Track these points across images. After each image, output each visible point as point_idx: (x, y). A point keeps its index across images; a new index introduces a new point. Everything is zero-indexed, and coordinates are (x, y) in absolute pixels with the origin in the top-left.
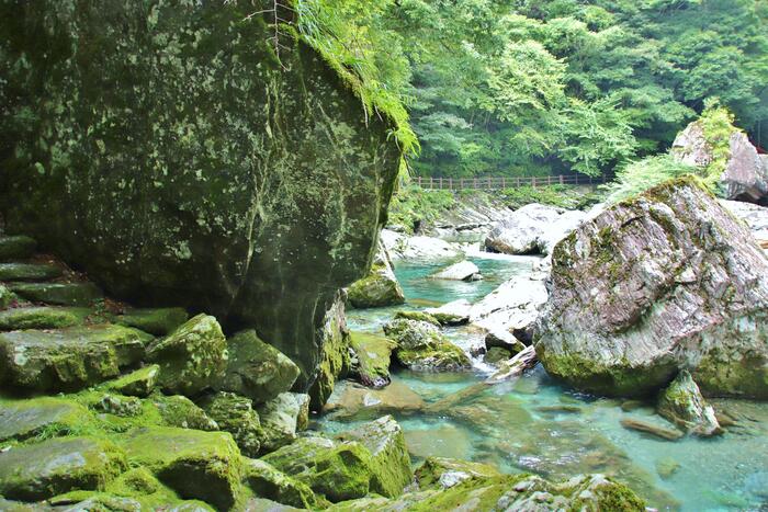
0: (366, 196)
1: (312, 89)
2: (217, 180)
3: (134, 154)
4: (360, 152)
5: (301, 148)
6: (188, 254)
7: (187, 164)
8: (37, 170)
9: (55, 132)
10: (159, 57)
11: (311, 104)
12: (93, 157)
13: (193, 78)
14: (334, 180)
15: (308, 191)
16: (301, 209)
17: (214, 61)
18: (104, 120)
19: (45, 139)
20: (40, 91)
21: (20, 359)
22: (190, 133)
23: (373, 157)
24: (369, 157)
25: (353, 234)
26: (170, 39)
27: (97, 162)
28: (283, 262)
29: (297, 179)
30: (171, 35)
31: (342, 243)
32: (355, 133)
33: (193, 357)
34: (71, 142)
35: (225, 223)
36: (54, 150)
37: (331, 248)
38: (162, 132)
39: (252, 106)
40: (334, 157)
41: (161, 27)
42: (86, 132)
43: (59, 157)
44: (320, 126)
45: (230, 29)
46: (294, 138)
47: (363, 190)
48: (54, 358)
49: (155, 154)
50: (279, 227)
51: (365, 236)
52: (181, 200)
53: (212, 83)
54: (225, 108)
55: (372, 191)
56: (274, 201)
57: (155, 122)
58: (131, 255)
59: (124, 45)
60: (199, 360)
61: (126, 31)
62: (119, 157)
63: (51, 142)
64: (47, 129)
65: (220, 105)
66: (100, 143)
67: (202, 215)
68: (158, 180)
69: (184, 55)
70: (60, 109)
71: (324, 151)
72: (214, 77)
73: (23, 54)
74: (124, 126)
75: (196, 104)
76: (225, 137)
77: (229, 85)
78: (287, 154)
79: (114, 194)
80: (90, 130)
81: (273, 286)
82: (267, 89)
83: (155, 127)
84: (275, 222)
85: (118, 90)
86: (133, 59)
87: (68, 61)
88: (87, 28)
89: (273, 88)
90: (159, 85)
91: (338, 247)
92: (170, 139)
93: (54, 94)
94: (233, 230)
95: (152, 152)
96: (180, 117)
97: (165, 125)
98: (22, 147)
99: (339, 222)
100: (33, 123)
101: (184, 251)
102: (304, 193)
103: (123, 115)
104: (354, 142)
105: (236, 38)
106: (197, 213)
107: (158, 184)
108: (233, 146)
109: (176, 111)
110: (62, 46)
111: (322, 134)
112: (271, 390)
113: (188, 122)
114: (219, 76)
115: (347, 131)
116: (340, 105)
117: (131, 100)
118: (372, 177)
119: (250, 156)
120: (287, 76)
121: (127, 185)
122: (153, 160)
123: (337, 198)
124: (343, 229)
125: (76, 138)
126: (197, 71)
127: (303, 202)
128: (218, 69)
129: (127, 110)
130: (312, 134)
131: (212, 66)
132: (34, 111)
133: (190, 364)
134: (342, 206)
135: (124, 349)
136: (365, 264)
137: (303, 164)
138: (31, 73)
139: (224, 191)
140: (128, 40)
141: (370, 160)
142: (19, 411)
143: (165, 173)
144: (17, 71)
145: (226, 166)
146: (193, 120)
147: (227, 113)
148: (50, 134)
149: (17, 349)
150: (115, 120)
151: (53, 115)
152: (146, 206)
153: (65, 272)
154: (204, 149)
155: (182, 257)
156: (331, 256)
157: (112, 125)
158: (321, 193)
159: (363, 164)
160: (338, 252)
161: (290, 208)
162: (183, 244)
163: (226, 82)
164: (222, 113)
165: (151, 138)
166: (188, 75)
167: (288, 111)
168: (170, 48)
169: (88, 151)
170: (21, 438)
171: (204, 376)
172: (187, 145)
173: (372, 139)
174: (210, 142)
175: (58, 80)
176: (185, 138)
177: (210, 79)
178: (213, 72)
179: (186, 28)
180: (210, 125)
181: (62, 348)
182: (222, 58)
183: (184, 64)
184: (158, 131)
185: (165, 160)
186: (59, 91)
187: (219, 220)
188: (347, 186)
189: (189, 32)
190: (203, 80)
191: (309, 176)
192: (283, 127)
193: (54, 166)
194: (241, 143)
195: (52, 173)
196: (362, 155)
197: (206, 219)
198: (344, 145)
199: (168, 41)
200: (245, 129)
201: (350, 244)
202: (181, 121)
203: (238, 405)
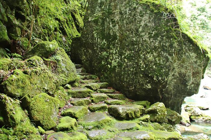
0: (198, 72)
1: (185, 44)
2: (159, 68)
3: (135, 62)
4: (198, 60)
5: (181, 60)
6: (150, 87)
7: (151, 64)
8: (108, 66)
9: (113, 58)
10: (142, 38)
11: (185, 48)
12: (124, 63)
13: (152, 43)
14: (190, 68)
15: (182, 71)
16: (179, 75)
17: (158, 39)
18: (127, 54)
19: (110, 59)
20: (109, 48)
21: (121, 111)
22: (152, 57)
23: (201, 62)
24: (200, 61)
25: (194, 82)
26: (146, 34)
27: (125, 64)
28: (173, 90)
29: (179, 68)
30: (146, 33)
31: (191, 85)
32: (197, 55)
33: (158, 113)
34: (117, 60)
35: (162, 79)
36: (113, 62)
37: (188, 86)
38: (143, 57)
39: (169, 49)
40: (190, 62)
41: (143, 31)
42: (122, 57)
43: (114, 63)
44: (187, 54)
45: (163, 31)
46: (179, 57)
47: (198, 70)
48: (128, 111)
49: (141, 62)
50: (173, 80)
51: (198, 83)
52: (149, 73)
53: (158, 44)
54: (161, 50)
55: (201, 71)
56: (172, 74)
57: (141, 54)
58: (134, 87)
59: (132, 36)
60: (160, 114)
61: (132, 32)
62: (131, 63)
63: (112, 60)
64: (111, 57)
65: (160, 50)
66: (126, 60)
67: (155, 77)
68: (142, 68)
69: (150, 38)
70: (114, 52)
71: (188, 60)
72: (159, 42)
73: (104, 40)
74: (132, 56)
75: (153, 49)
76: (161, 57)
77: (163, 45)
78: (177, 61)
79: (130, 72)
80: (123, 57)
81: (170, 96)
82: (174, 45)
83: (141, 55)
84: (172, 79)
85: (130, 47)
86: (134, 39)
87: (117, 41)
88: (121, 33)
89: (176, 45)
90: (142, 45)
91: (190, 85)
92: (145, 58)
93: (113, 49)
94: (164, 81)
95: (140, 61)
96: (149, 53)
97: (144, 55)
98: (104, 61)
99: (190, 79)
100: (107, 56)
101: (149, 86)
102: (181, 71)
103: (132, 53)
104: (196, 57)
105: (164, 33)
106: (154, 77)
107: (142, 69)
108: (164, 60)
109: (147, 51)
110: (115, 37)
111: (187, 56)
112: (175, 123)
113: (151, 54)
114: (160, 42)
115: (194, 55)
116: (193, 48)
117: (134, 49)
118: (201, 67)
119: (169, 62)
120: (178, 41)
121: (133, 70)
122: (141, 64)
123: (190, 72)
124: (191, 81)
125: (118, 59)
126: (153, 41)
127: (180, 74)
128: (159, 40)
129: (133, 52)
130: (185, 56)
131: (158, 40)
132: (107, 53)
133: (158, 115)
134: (191, 74)
135: (141, 110)
136: (197, 90)
137: (181, 64)
138: (106, 44)
139: (161, 71)
140: (133, 35)
141: (200, 62)
142: (122, 124)
143: (145, 67)
144: (103, 44)
145: (162, 65)
146: (152, 53)
147: (162, 51)
148: (112, 58)
149: (120, 109)
150: (130, 54)
151: (112, 53)
152: (139, 75)
153: (116, 91)
154: (156, 61)
155: (148, 88)
156: (187, 88)
157: (129, 55)
158: (186, 71)
159: (198, 63)
160: (190, 87)
161: (177, 75)
162: (149, 85)
163: (162, 44)
164: (160, 52)
165: (140, 58)
166: (151, 42)
167: (178, 50)
168: (146, 36)
169: (122, 62)
170: (128, 130)
171: (161, 118)
172: (151, 59)
173: (201, 57)
174: (157, 59)
175: (114, 45)
176: (150, 58)
177: (157, 43)
178: (158, 41)
179: (150, 31)
180: (157, 54)
181: (129, 109)
182: (161, 38)
183: (150, 40)
184: (142, 56)
185: (144, 63)
186: (114, 48)
187: (160, 78)
188: (193, 69)
189: (151, 32)
190: (155, 44)
191: (182, 67)
192: (177, 54)
193: (113, 65)
194: (166, 59)
195: (112, 67)
196: (198, 61)
197: (156, 78)
198: (193, 59)
199: (145, 34)
200: (167, 55)
201: (193, 85)
202: (149, 54)
203: (169, 126)
